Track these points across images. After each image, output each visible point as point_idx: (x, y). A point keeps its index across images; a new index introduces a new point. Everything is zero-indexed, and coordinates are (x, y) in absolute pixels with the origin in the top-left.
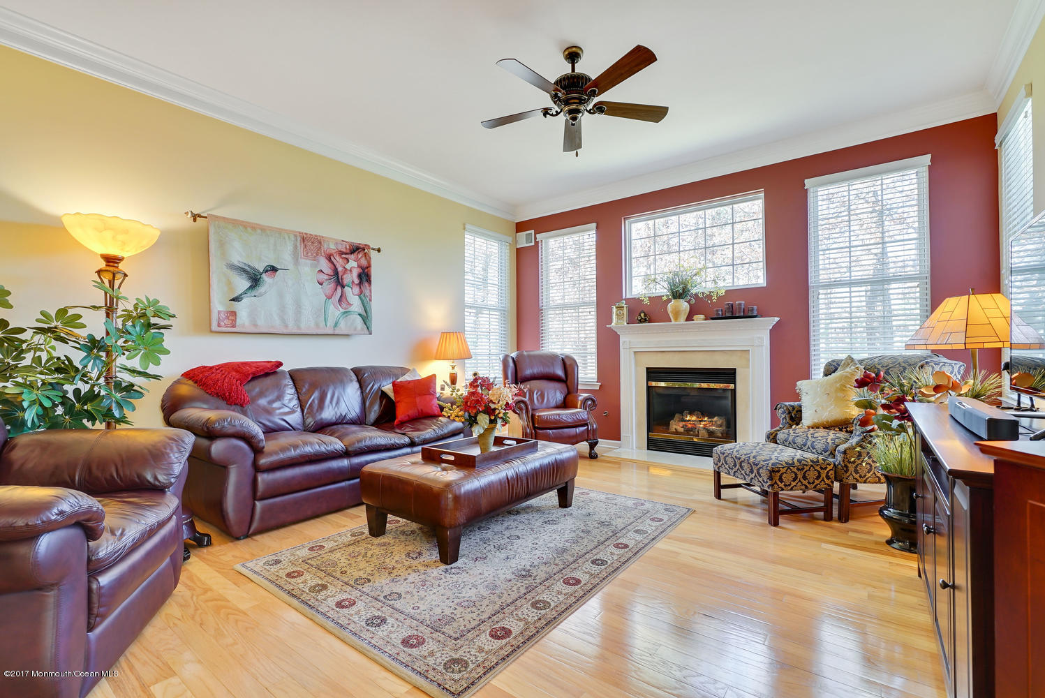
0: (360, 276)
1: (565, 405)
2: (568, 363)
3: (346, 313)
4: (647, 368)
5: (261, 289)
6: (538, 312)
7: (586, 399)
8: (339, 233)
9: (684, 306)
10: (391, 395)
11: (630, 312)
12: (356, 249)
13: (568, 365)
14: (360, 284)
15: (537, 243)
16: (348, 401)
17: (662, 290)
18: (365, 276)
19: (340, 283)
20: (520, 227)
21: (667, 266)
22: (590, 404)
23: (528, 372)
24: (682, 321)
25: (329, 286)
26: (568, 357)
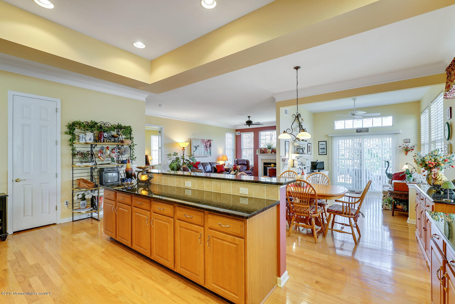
0: (209, 146)
1: (247, 170)
2: (248, 161)
3: (207, 153)
4: (264, 163)
5: (197, 149)
6: (241, 150)
7: (251, 169)
8: (206, 138)
9: (270, 150)
10: (216, 168)
11: (260, 151)
12: (209, 141)
13: (248, 162)
14: (209, 147)
15: (241, 134)
16: (209, 168)
17: (266, 147)
18: (210, 146)
19: (207, 147)
20: (237, 130)
21: (268, 142)
22: (252, 170)
23: (239, 163)
24: (270, 153)
25: (205, 148)
26: (248, 160)
